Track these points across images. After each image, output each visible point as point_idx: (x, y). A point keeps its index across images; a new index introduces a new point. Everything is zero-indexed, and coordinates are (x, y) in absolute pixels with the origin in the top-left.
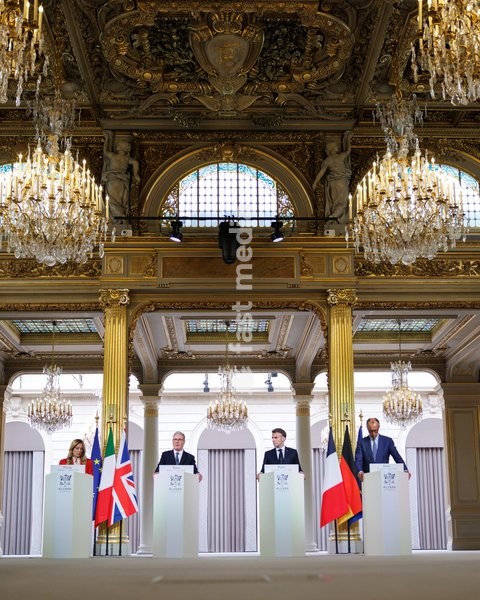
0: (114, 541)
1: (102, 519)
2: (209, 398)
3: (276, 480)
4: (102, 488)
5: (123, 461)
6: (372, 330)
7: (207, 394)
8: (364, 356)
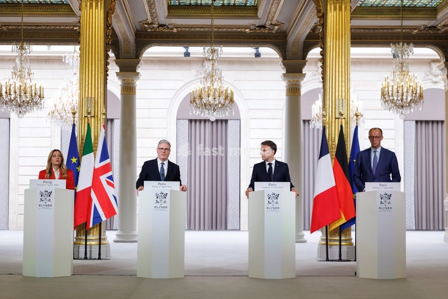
0: (93, 243)
1: (82, 221)
2: (189, 62)
3: (266, 199)
4: (80, 187)
5: (101, 161)
6: (372, 6)
7: (187, 58)
8: (362, 31)
